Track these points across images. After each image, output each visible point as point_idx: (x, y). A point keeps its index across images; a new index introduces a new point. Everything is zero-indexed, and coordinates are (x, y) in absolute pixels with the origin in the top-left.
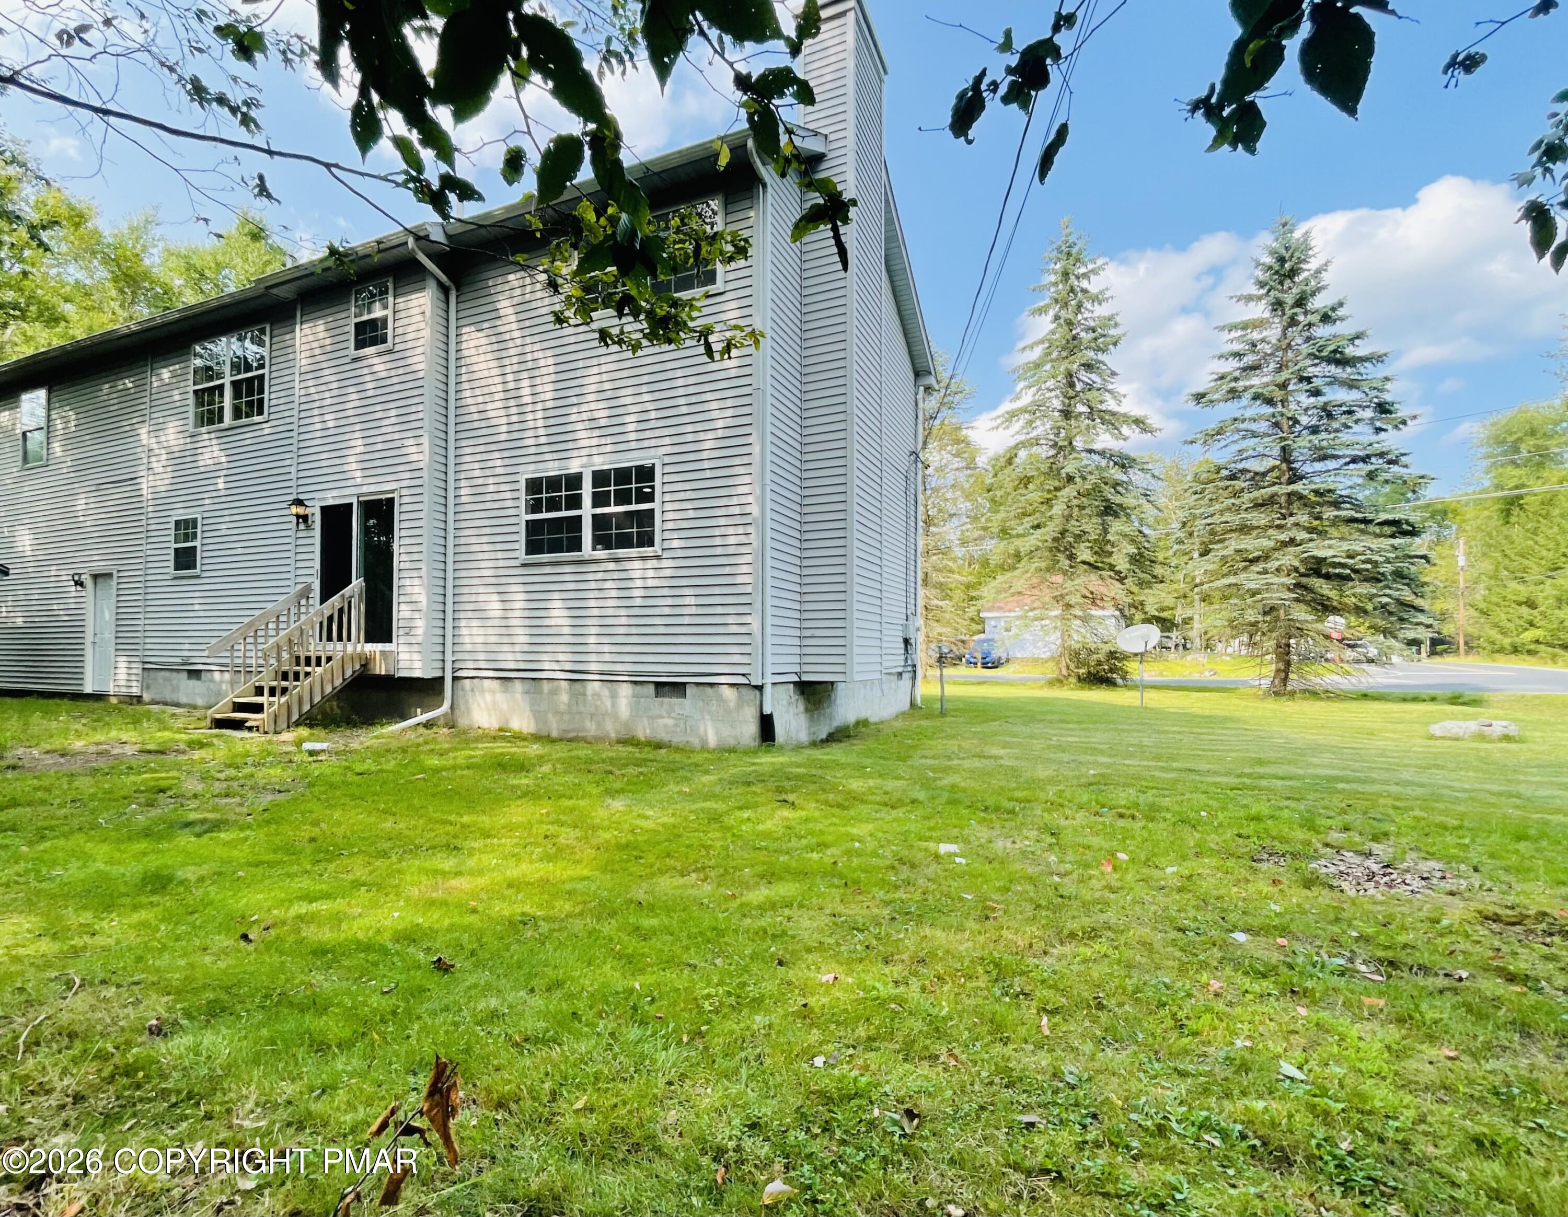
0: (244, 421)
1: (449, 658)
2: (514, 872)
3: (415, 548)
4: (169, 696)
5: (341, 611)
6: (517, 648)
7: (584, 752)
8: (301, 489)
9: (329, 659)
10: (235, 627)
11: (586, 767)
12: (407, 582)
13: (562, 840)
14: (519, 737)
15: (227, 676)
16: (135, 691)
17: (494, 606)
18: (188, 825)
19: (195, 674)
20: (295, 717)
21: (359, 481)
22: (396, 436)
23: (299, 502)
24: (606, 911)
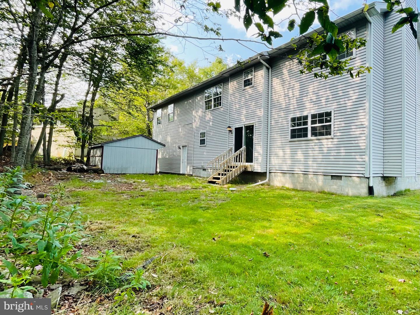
0: (216, 108)
1: (268, 167)
2: (286, 229)
3: (259, 138)
4: (198, 175)
5: (240, 154)
6: (288, 165)
7: (308, 195)
8: (230, 124)
9: (236, 167)
10: (214, 158)
11: (309, 199)
12: (257, 147)
13: (301, 221)
14: (288, 189)
15: (212, 170)
16: (191, 173)
17: (281, 153)
18: (201, 207)
19: (204, 170)
20: (228, 181)
21: (245, 121)
22: (254, 109)
23: (229, 127)
24: (316, 245)
